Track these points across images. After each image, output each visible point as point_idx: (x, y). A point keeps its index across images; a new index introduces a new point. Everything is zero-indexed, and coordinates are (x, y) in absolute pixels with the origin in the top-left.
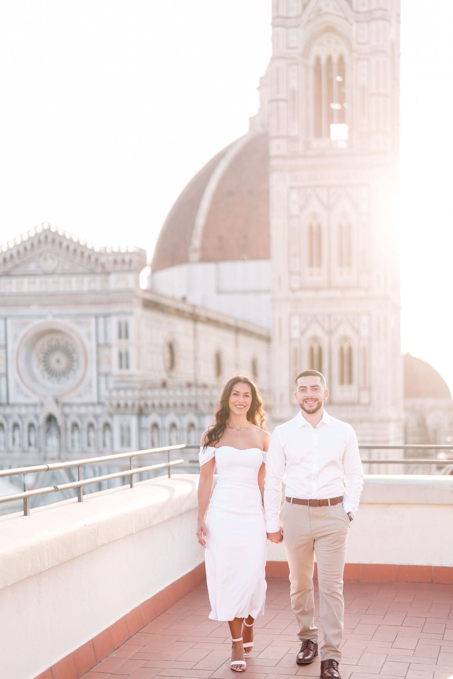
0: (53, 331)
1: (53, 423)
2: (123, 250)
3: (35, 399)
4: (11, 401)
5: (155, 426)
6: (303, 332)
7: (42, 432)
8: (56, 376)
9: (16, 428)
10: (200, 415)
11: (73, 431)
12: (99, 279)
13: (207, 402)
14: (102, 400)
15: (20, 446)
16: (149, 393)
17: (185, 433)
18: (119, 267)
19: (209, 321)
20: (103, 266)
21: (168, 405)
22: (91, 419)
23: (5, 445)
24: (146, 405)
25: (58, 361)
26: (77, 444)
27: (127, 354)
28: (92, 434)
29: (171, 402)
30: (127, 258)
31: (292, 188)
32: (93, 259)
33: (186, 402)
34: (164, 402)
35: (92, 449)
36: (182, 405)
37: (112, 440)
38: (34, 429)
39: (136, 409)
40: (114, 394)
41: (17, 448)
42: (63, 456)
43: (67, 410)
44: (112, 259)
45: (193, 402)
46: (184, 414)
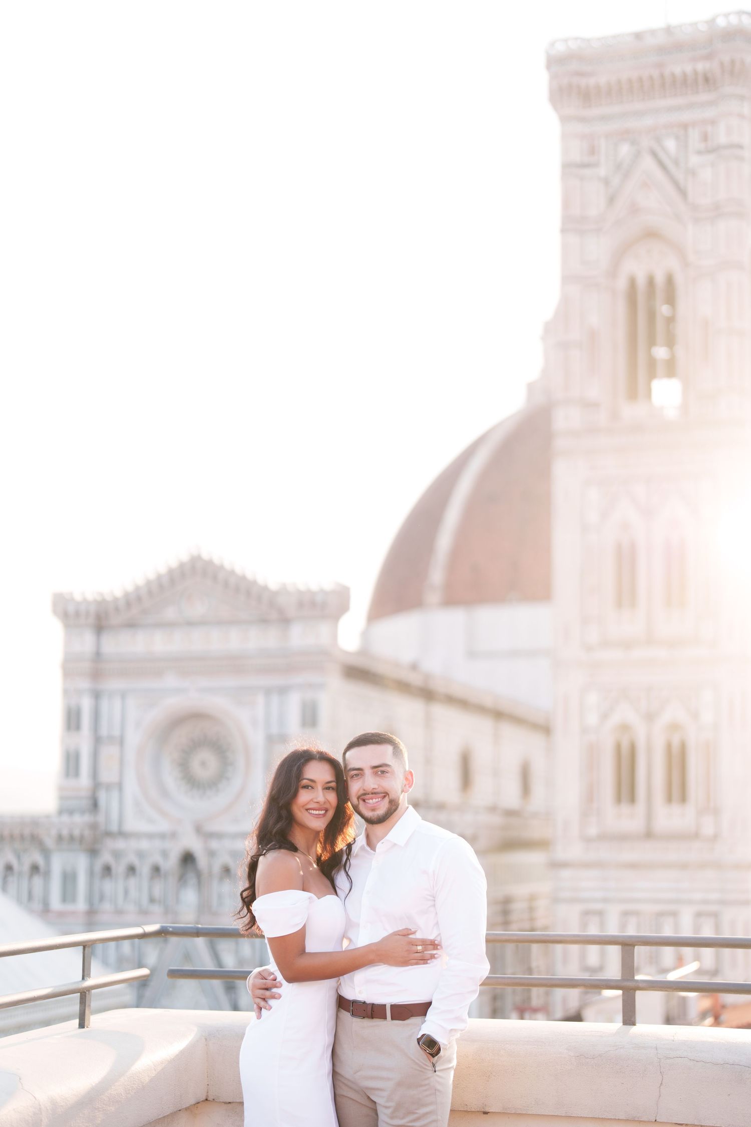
0: (196, 716)
1: (190, 867)
3: (163, 826)
4: (126, 828)
7: (172, 880)
8: (199, 788)
9: (132, 873)
11: (221, 880)
12: (272, 630)
15: (136, 902)
18: (306, 611)
19: (452, 700)
20: (281, 610)
23: (112, 900)
25: (203, 764)
26: (225, 901)
30: (320, 600)
31: (588, 482)
32: (265, 601)
38: (161, 876)
41: (131, 908)
42: (202, 922)
43: (214, 844)
44: (295, 601)
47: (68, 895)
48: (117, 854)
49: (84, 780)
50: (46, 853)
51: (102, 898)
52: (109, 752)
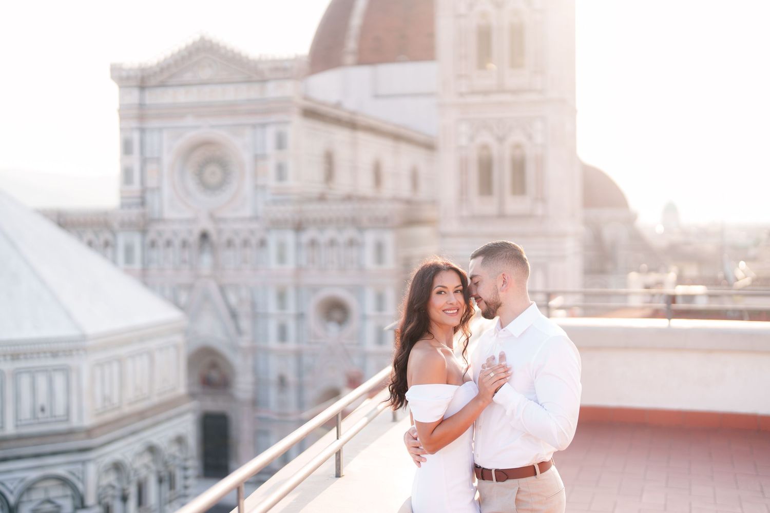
0: (207, 143)
1: (206, 241)
3: (187, 215)
4: (165, 216)
5: (313, 243)
6: (471, 139)
7: (195, 249)
8: (211, 190)
9: (169, 245)
11: (228, 248)
12: (256, 85)
14: (259, 214)
15: (173, 263)
16: (307, 207)
17: (346, 248)
19: (367, 129)
20: (261, 74)
21: (330, 220)
22: (247, 235)
23: (158, 262)
24: (306, 220)
25: (212, 174)
26: (232, 261)
27: (285, 166)
28: (247, 251)
29: (330, 216)
30: (287, 65)
33: (347, 215)
34: (323, 216)
35: (248, 266)
36: (343, 218)
37: (267, 258)
38: (188, 247)
39: (294, 224)
40: (272, 207)
41: (169, 266)
42: (217, 275)
43: (221, 226)
44: (271, 66)
45: (354, 215)
46: (345, 229)
47: (129, 258)
48: (160, 234)
49: (136, 186)
50: (114, 234)
51: (151, 261)
52: (151, 168)
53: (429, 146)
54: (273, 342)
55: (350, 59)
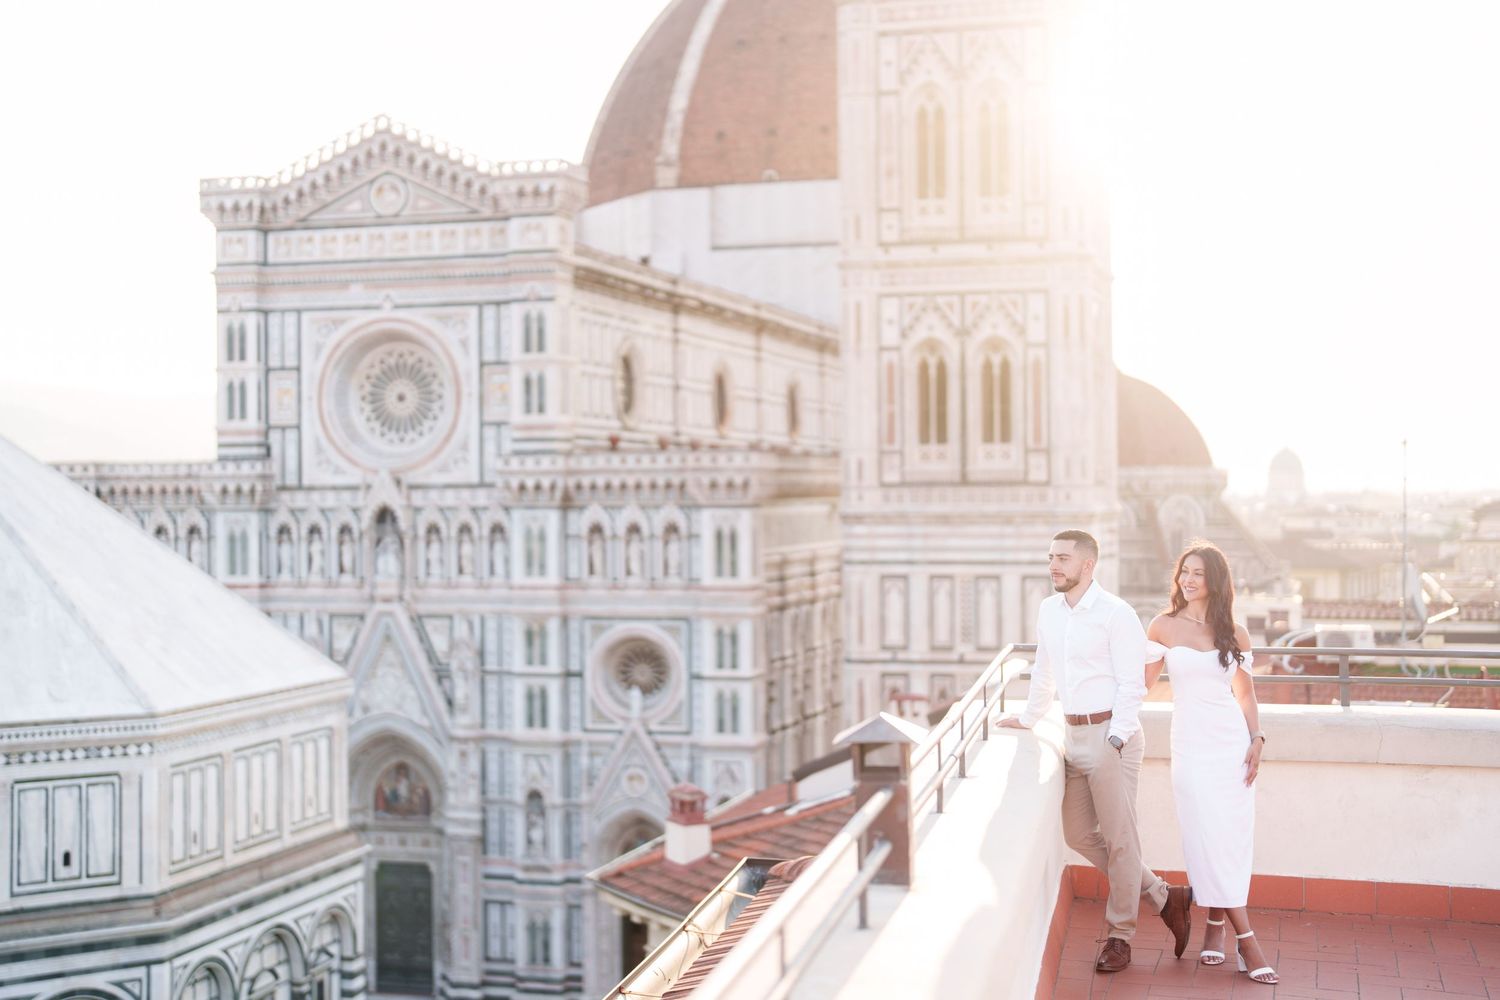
0: (392, 337)
1: (388, 526)
2: (536, 168)
3: (354, 477)
4: (306, 482)
5: (596, 529)
6: (904, 335)
7: (367, 543)
8: (398, 430)
9: (316, 536)
10: (690, 507)
11: (428, 543)
12: (485, 227)
13: (706, 480)
14: (488, 479)
15: (322, 571)
16: (586, 463)
17: (659, 545)
18: (527, 204)
20: (496, 201)
21: (623, 487)
22: (466, 516)
23: (292, 571)
24: (579, 487)
25: (401, 398)
26: (435, 569)
27: (541, 380)
28: (467, 549)
29: (631, 481)
30: (545, 187)
31: (883, 34)
32: (476, 188)
33: (661, 481)
34: (616, 482)
35: (467, 579)
36: (653, 486)
37: (507, 561)
38: (352, 540)
39: (558, 494)
40: (515, 463)
41: (315, 578)
42: (407, 596)
44: (513, 187)
45: (676, 480)
46: (657, 507)
47: (236, 565)
48: (296, 513)
49: (252, 422)
50: (207, 513)
51: (279, 570)
52: (281, 384)
53: (824, 345)
54: (518, 728)
55: (667, 175)
